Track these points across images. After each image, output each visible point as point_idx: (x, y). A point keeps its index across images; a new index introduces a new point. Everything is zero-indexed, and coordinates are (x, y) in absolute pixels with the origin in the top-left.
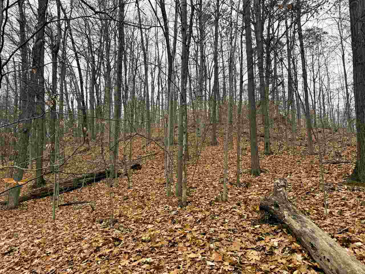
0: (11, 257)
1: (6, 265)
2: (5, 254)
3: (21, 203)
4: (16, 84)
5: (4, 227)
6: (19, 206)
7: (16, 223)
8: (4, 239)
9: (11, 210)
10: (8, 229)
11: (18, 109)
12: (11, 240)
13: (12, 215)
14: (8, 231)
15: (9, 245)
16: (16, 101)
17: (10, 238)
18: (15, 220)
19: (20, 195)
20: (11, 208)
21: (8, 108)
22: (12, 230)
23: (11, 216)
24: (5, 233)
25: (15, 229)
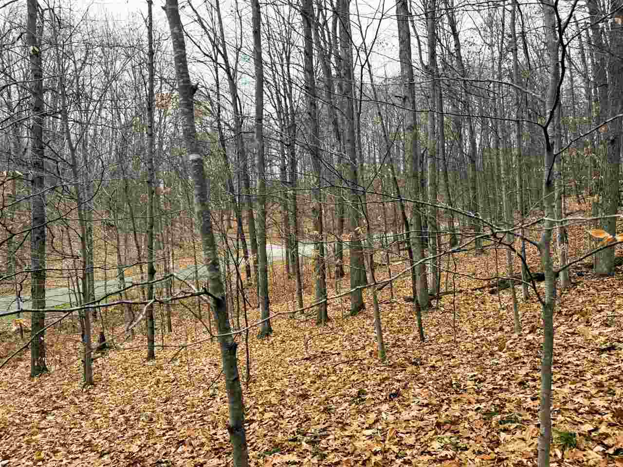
0: (614, 358)
1: (607, 370)
2: (603, 351)
3: (619, 268)
4: (584, 61)
5: (594, 306)
6: (615, 273)
7: (614, 302)
8: (598, 325)
9: (602, 279)
10: (602, 310)
11: (593, 103)
12: (610, 329)
13: (605, 287)
14: (602, 313)
15: (607, 338)
16: (588, 90)
17: (607, 325)
18: (612, 296)
19: (615, 254)
20: (603, 275)
21: (576, 106)
22: (610, 313)
23: (604, 289)
24: (598, 316)
25: (613, 311)
